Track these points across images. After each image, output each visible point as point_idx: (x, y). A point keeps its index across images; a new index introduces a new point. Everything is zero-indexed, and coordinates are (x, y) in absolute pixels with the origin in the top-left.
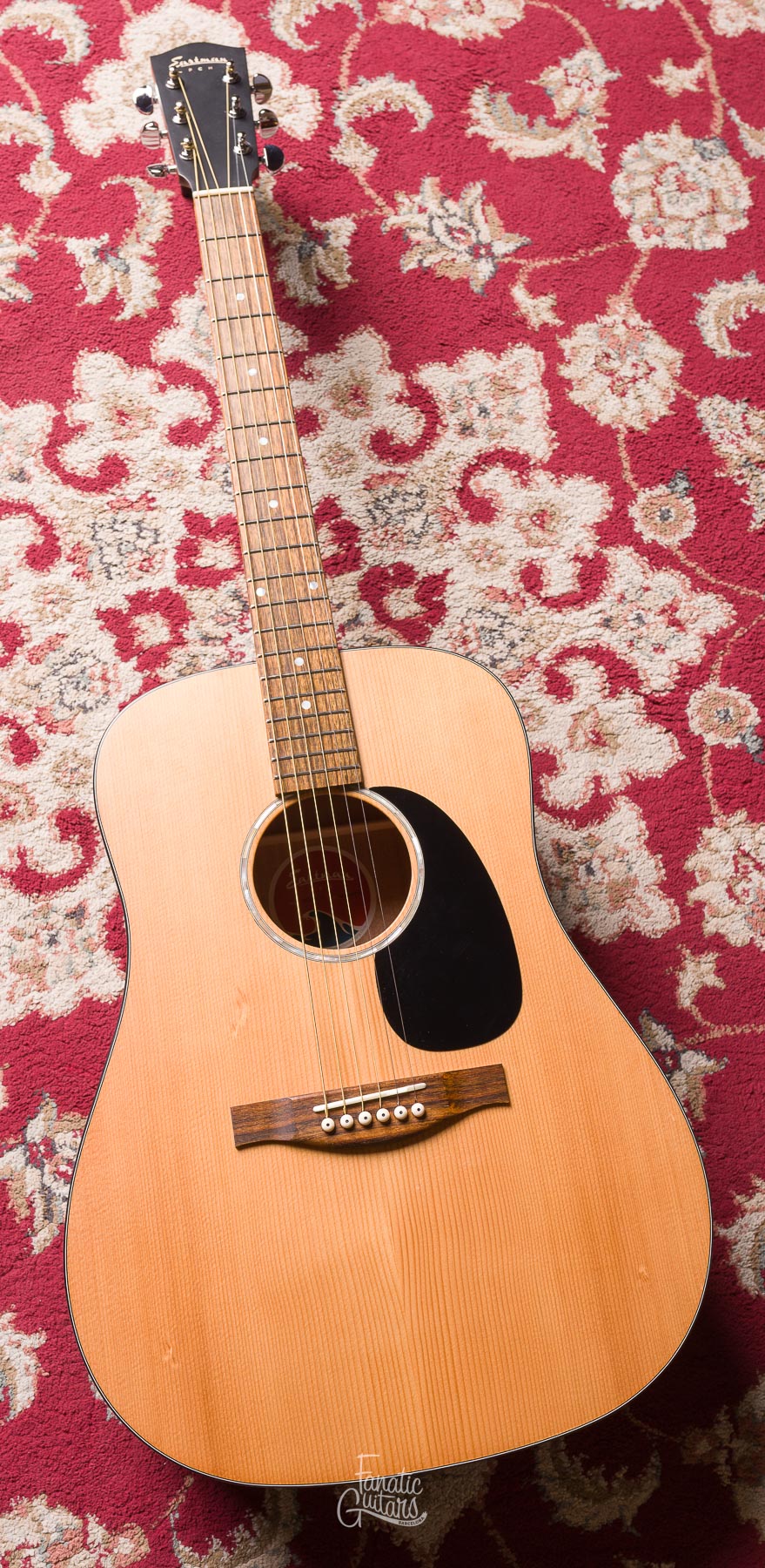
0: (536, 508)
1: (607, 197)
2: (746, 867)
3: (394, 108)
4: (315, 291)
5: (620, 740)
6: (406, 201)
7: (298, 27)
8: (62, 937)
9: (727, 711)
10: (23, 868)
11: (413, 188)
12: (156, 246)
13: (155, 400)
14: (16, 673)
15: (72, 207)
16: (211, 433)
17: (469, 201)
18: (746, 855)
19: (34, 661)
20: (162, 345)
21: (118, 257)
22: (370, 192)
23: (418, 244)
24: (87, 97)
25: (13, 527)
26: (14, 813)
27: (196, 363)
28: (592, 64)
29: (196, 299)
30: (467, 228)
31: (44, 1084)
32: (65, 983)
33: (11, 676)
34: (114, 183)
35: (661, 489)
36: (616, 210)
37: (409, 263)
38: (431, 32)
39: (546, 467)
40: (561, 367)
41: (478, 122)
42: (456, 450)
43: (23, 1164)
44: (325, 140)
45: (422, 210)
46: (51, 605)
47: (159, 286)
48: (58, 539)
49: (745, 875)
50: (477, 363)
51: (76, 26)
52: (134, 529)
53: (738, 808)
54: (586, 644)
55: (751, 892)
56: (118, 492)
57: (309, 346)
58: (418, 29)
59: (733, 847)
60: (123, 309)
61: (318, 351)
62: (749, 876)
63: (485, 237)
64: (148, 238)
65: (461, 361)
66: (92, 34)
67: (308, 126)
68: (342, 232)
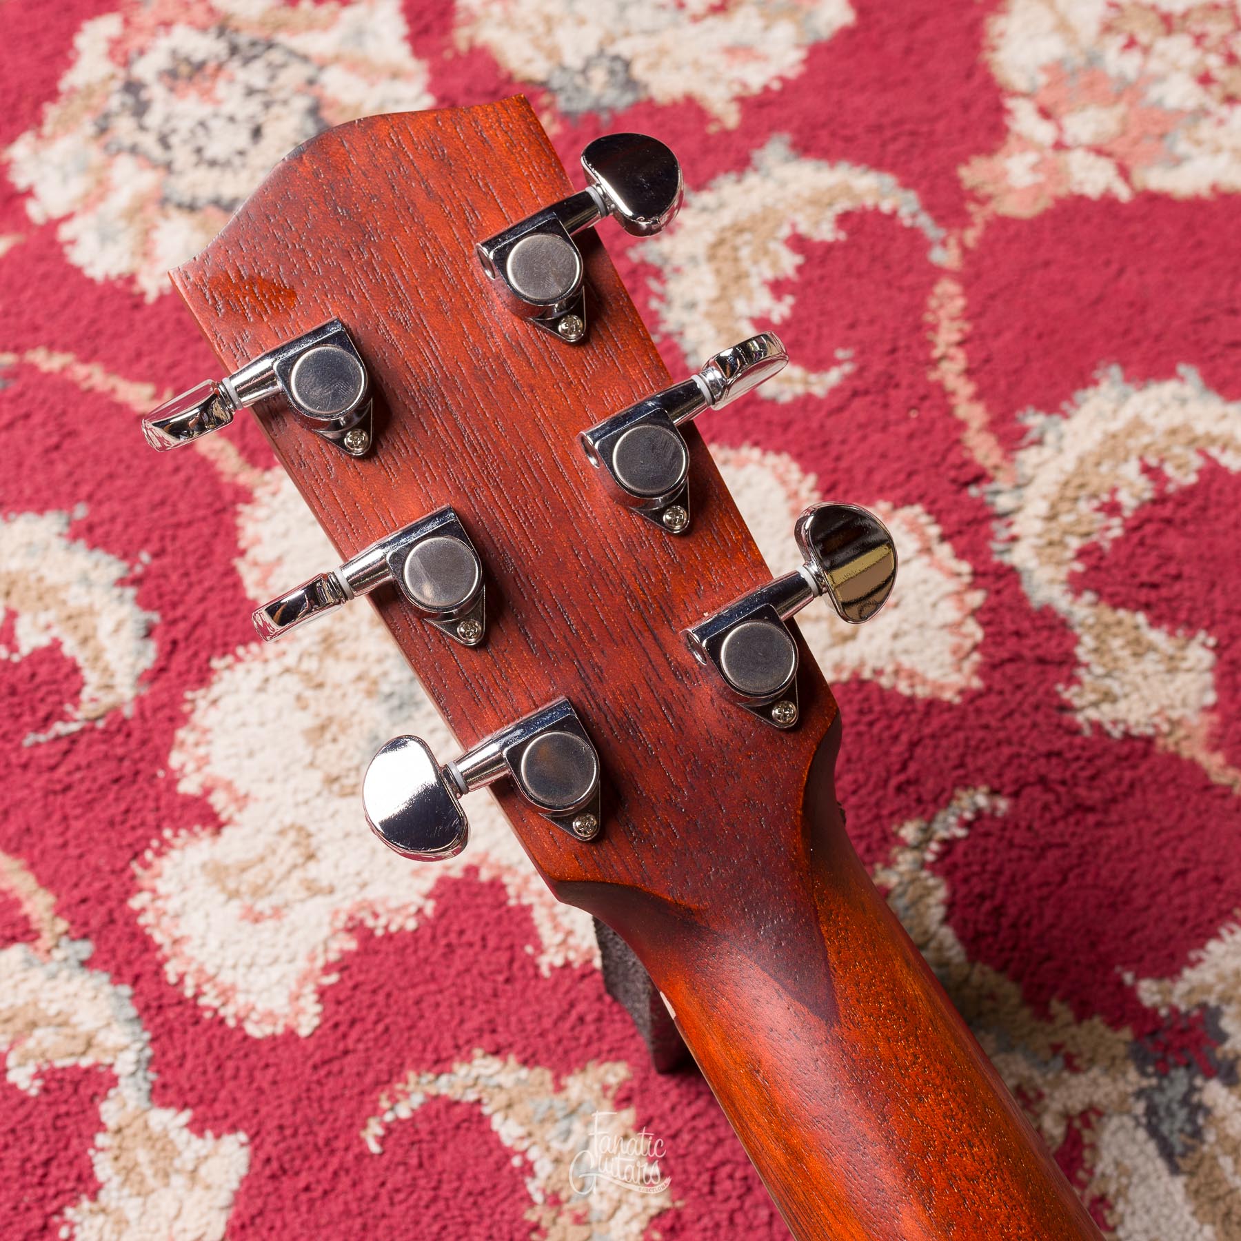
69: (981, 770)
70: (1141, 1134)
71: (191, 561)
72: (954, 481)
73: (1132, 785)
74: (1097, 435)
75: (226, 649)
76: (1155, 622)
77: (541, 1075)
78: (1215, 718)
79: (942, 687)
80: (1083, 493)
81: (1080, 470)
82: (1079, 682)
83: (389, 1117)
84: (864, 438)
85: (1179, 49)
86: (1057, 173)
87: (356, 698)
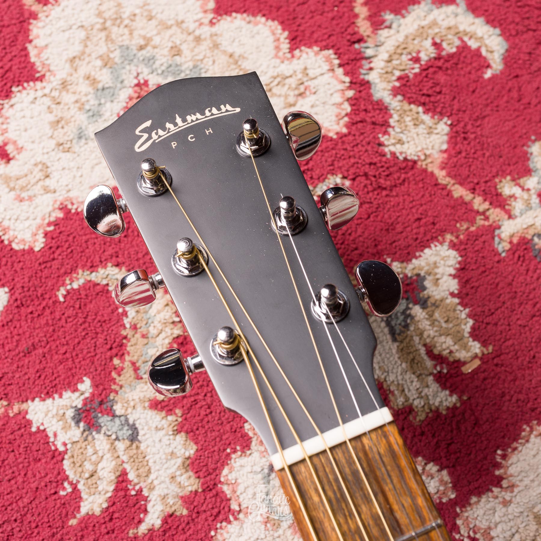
3: (449, 48)
4: (434, 386)
6: (516, 191)
11: (520, 167)
15: (23, 346)
21: (114, 416)
22: (459, 191)
29: (256, 455)
34: (75, 286)
44: (369, 127)
47: (191, 450)
57: (455, 487)
60: (146, 511)
61: (471, 493)
67: (336, 110)
68: (440, 271)
69: (340, 168)
70: (383, 324)
71: (7, 42)
72: (349, 41)
73: (404, 181)
74: (416, 26)
75: (19, 83)
76: (426, 112)
78: (445, 155)
79: (329, 131)
80: (405, 52)
81: (405, 41)
82: (389, 134)
83: (69, 287)
84: (312, 17)
87: (74, 110)
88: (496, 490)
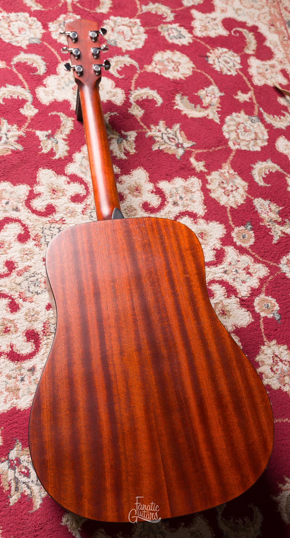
0: (200, 231)
1: (221, 132)
2: (277, 361)
3: (149, 98)
4: (123, 154)
5: (231, 313)
6: (154, 128)
7: (117, 70)
8: (26, 379)
9: (268, 305)
10: (12, 352)
11: (156, 124)
12: (68, 136)
13: (66, 187)
14: (12, 279)
15: (38, 121)
16: (86, 199)
17: (175, 129)
18: (277, 356)
19: (19, 275)
20: (69, 168)
21: (54, 138)
22: (141, 124)
23: (158, 142)
24: (45, 86)
25: (13, 227)
26: (9, 330)
27: (81, 175)
28: (215, 90)
29: (81, 154)
30: (175, 138)
31: (17, 436)
32: (26, 397)
33: (10, 280)
34: (53, 114)
35: (242, 228)
36: (224, 136)
37: (155, 148)
38: (161, 76)
39: (203, 218)
40: (207, 185)
41: (178, 105)
42: (172, 210)
43: (7, 468)
44: (126, 106)
45: (159, 131)
46: (26, 256)
47: (68, 149)
48: (29, 232)
49: (277, 363)
50: (178, 182)
51: (41, 63)
52: (57, 230)
53: (273, 339)
54: (218, 279)
55: (279, 370)
56: (52, 217)
57: (121, 172)
58: (157, 74)
59: (272, 353)
60: (55, 155)
61: (124, 174)
62: (278, 364)
63: (181, 141)
64: (65, 133)
65: (173, 181)
66: (47, 66)
67: (121, 101)
68: (132, 136)
69: (118, 111)
70: (116, 141)
71: (52, 66)
72: (128, 90)
73: (131, 118)
74: (144, 92)
75: (53, 74)
76: (140, 108)
77: (67, 117)
78: (141, 117)
79: (118, 104)
80: (140, 96)
81: (141, 94)
82: (130, 109)
85: (173, 65)
86: (154, 69)
88: (129, 175)
